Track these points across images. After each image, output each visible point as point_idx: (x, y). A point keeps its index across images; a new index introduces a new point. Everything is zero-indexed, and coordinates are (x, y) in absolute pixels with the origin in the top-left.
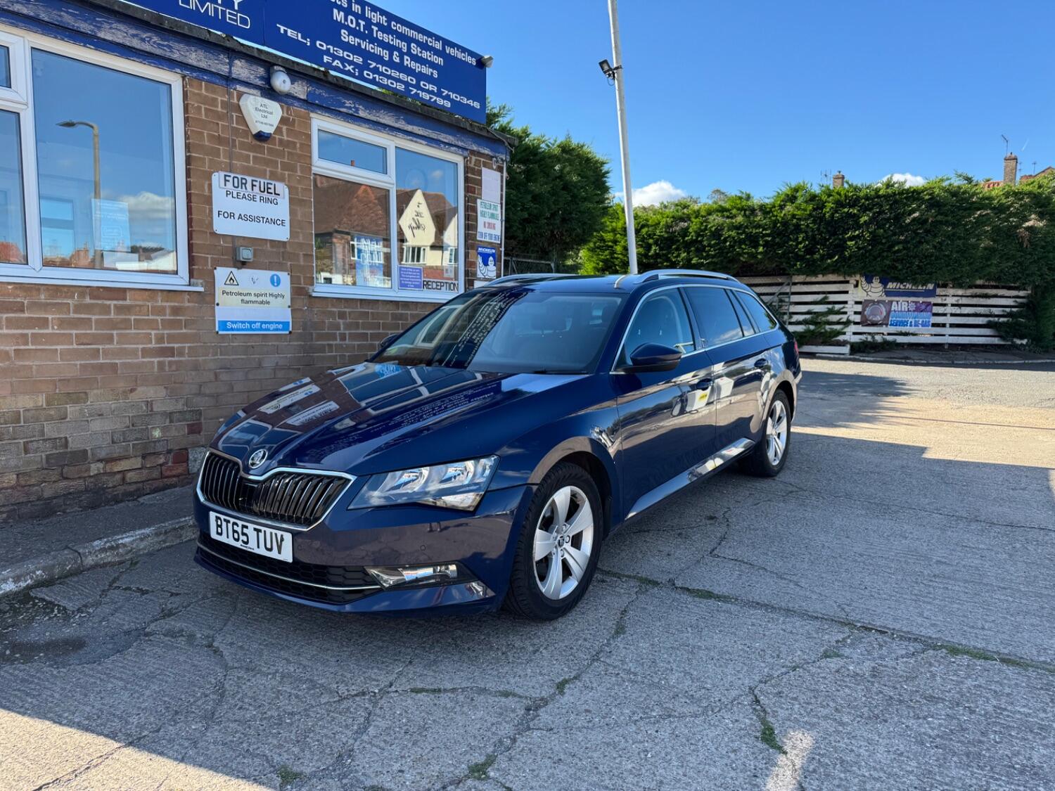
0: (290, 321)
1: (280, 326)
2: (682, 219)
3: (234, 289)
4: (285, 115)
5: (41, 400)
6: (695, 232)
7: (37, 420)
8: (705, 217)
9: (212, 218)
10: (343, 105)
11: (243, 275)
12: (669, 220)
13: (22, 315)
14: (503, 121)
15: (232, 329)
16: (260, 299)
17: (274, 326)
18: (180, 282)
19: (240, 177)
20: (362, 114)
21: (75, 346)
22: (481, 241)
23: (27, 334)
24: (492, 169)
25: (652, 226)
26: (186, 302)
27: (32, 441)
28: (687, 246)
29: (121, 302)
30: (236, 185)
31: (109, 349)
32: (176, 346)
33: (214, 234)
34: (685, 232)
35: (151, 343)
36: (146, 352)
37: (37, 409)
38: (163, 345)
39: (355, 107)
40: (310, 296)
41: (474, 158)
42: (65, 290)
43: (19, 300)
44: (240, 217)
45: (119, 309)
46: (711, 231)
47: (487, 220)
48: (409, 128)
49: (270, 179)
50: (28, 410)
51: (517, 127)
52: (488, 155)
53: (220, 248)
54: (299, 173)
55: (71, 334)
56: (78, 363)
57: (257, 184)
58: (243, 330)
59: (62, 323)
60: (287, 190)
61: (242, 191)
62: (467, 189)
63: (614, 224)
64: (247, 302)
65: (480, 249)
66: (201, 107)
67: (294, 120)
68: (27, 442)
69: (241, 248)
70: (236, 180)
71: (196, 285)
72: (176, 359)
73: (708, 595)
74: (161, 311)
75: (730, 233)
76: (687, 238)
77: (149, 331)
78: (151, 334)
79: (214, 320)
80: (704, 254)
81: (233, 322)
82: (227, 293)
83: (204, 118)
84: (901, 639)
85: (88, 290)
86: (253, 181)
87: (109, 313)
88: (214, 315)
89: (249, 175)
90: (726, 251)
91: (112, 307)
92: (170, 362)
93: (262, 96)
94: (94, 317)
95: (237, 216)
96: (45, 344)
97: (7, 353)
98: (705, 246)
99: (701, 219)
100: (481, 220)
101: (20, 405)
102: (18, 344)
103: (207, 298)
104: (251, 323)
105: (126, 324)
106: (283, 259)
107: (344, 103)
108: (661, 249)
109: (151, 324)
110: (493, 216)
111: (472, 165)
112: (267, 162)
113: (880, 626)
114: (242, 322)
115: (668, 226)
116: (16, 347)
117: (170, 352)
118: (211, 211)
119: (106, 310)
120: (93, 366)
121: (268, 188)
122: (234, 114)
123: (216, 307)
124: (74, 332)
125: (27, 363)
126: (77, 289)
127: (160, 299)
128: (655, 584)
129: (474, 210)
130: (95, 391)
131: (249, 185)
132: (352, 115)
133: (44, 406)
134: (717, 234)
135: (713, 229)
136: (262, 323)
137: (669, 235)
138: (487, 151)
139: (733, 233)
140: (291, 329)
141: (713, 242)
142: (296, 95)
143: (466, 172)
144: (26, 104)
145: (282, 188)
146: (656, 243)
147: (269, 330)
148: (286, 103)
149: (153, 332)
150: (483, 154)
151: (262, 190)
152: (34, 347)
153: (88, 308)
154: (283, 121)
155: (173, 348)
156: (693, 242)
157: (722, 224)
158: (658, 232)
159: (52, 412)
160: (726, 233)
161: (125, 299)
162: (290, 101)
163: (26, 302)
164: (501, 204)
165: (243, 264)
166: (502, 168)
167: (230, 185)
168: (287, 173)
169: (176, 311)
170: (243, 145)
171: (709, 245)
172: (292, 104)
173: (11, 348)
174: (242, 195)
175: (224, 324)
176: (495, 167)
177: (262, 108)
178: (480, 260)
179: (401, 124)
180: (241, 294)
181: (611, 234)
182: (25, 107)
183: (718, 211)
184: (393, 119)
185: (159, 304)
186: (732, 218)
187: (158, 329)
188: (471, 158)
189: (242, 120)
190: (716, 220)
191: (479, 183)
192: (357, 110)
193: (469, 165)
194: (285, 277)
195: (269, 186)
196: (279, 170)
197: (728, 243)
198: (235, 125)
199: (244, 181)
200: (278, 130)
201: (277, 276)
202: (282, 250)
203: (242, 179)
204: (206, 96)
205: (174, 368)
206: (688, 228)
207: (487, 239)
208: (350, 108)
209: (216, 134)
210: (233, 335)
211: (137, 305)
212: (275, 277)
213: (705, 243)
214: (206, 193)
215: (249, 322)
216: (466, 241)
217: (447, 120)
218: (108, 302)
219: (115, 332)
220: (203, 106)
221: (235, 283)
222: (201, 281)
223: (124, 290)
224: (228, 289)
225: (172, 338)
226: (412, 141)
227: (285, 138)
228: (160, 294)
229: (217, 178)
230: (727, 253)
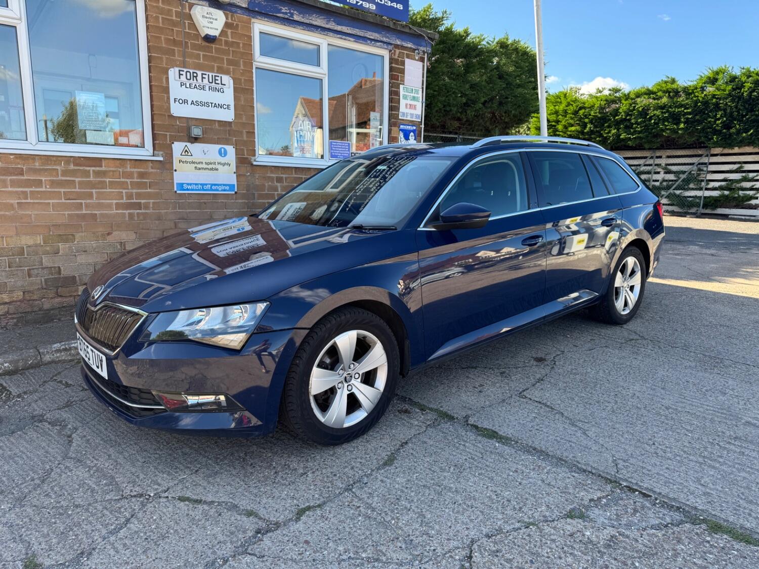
0: (236, 183)
1: (227, 188)
2: (614, 102)
3: (189, 159)
4: (230, 21)
5: (39, 240)
6: (625, 112)
7: (37, 254)
8: (634, 99)
9: (169, 104)
10: (279, 11)
11: (195, 148)
12: (603, 103)
13: (22, 178)
15: (188, 190)
16: (210, 166)
17: (223, 188)
18: (146, 153)
19: (191, 71)
20: (296, 18)
21: (63, 201)
22: (403, 120)
23: (26, 192)
24: (416, 60)
25: (589, 108)
26: (150, 168)
27: (33, 269)
28: (617, 124)
29: (98, 169)
30: (189, 77)
31: (89, 203)
32: (143, 201)
33: (171, 116)
34: (616, 112)
35: (123, 199)
36: (118, 206)
37: (36, 245)
38: (132, 201)
39: (290, 13)
40: (252, 164)
41: (398, 51)
42: (54, 159)
43: (19, 166)
44: (192, 103)
45: (97, 174)
46: (638, 111)
47: (409, 102)
48: (339, 28)
49: (217, 73)
50: (30, 246)
52: (411, 48)
53: (176, 127)
54: (242, 67)
55: (60, 192)
56: (67, 213)
57: (206, 77)
58: (196, 190)
59: (53, 183)
60: (232, 81)
61: (194, 82)
62: (392, 77)
63: (557, 107)
64: (200, 169)
65: (402, 127)
66: (158, 17)
67: (237, 25)
68: (30, 269)
69: (193, 127)
70: (188, 74)
71: (158, 156)
72: (143, 211)
73: (492, 435)
74: (130, 175)
75: (655, 112)
76: (617, 118)
77: (121, 190)
78: (122, 192)
79: (173, 182)
80: (632, 131)
81: (188, 184)
82: (183, 162)
83: (161, 25)
84: (663, 506)
85: (72, 159)
86: (202, 74)
87: (89, 176)
88: (173, 179)
89: (200, 70)
90: (650, 127)
91: (91, 172)
92: (138, 214)
93: (210, 6)
94: (77, 180)
95: (190, 102)
96: (41, 198)
97: (12, 205)
98: (633, 124)
99: (630, 101)
100: (403, 102)
101: (23, 242)
102: (20, 198)
103: (167, 165)
104: (203, 185)
105: (102, 185)
106: (229, 135)
107: (281, 9)
108: (595, 127)
109: (123, 185)
110: (414, 98)
111: (396, 57)
112: (214, 59)
113: (647, 489)
114: (196, 184)
115: (602, 108)
116: (19, 201)
117: (138, 206)
118: (168, 98)
119: (87, 174)
120: (78, 215)
121: (216, 80)
122: (186, 22)
123: (174, 172)
124: (63, 190)
125: (27, 213)
126: (63, 158)
127: (129, 167)
128: (451, 418)
129: (398, 94)
130: (80, 234)
131: (199, 78)
132: (287, 19)
133: (42, 244)
134: (644, 113)
135: (640, 109)
136: (212, 185)
137: (603, 115)
138: (410, 45)
139: (658, 112)
140: (236, 190)
141: (639, 121)
142: (238, 4)
143: (391, 63)
144: (20, 19)
145: (227, 80)
146: (591, 122)
147: (218, 190)
148: (231, 11)
149: (124, 191)
150: (407, 47)
151: (211, 81)
152: (32, 201)
153: (73, 173)
154: (227, 25)
155: (140, 203)
156: (623, 121)
157: (649, 105)
158: (592, 113)
159: (48, 249)
160: (651, 113)
161: (101, 166)
162: (234, 9)
163: (24, 168)
164: (423, 88)
165: (195, 140)
166: (424, 58)
167: (183, 78)
168: (231, 67)
169: (142, 175)
170: (195, 47)
171: (637, 123)
172: (236, 12)
173: (14, 201)
174: (193, 85)
175: (181, 186)
176: (417, 58)
177: (208, 16)
178: (401, 135)
179: (332, 25)
180: (194, 163)
181: (555, 115)
182: (19, 22)
183: (646, 94)
184: (325, 22)
185: (129, 169)
186: (658, 99)
187: (128, 189)
188: (395, 51)
189: (193, 26)
190: (643, 102)
191: (402, 71)
192: (292, 15)
193: (393, 57)
194: (231, 150)
195: (217, 78)
196: (225, 65)
197: (653, 121)
198: (187, 31)
199: (195, 75)
200: (223, 33)
201: (224, 149)
202: (228, 128)
203: (193, 73)
204: (162, 8)
205: (141, 218)
206: (619, 108)
207: (409, 118)
208: (286, 13)
209: (172, 38)
210: (188, 194)
211: (110, 171)
212: (223, 150)
213: (633, 121)
214: (164, 84)
215: (201, 184)
216: (389, 120)
217: (371, 20)
218: (88, 168)
219: (94, 191)
220: (160, 16)
221: (189, 154)
222: (161, 153)
223: (101, 159)
224: (184, 158)
225: (139, 196)
226: (341, 38)
227: (230, 39)
228: (128, 162)
229: (173, 73)
230: (652, 129)
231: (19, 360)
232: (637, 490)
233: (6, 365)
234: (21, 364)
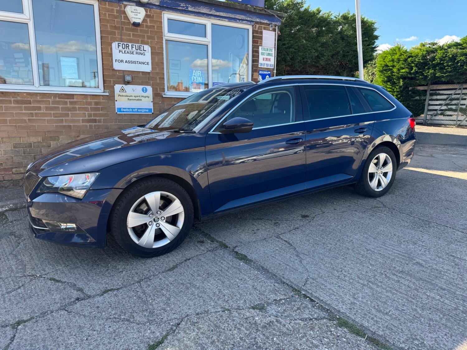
0: (152, 108)
1: (147, 110)
2: (433, 52)
3: (124, 94)
4: (149, 13)
5: (40, 139)
6: (440, 58)
7: (38, 147)
8: (447, 49)
9: (113, 63)
10: (179, 6)
11: (128, 88)
12: (425, 53)
13: (31, 105)
14: (305, 6)
15: (124, 112)
16: (137, 98)
17: (145, 110)
18: (100, 91)
19: (125, 44)
20: (190, 9)
21: (53, 118)
22: (261, 68)
23: (33, 113)
24: (270, 30)
25: (415, 56)
26: (101, 100)
27: (37, 155)
28: (434, 67)
29: (72, 100)
30: (124, 47)
31: (67, 119)
32: (97, 118)
33: (114, 70)
34: (433, 59)
35: (86, 117)
36: (83, 121)
37: (38, 142)
38: (91, 118)
39: (186, 6)
40: (162, 97)
41: (257, 26)
42: (48, 95)
43: (29, 99)
44: (126, 62)
45: (71, 103)
46: (449, 57)
47: (265, 57)
48: (218, 14)
49: (141, 44)
50: (35, 143)
51: (313, 9)
52: (267, 23)
53: (117, 76)
54: (156, 40)
55: (51, 113)
56: (55, 124)
57: (134, 46)
58: (129, 112)
59: (47, 108)
60: (150, 49)
61: (127, 50)
62: (254, 42)
63: (393, 57)
64: (130, 100)
65: (260, 72)
66: (106, 14)
67: (153, 16)
68: (35, 155)
69: (126, 76)
70: (124, 45)
71: (106, 92)
72: (98, 124)
74: (90, 104)
75: (461, 58)
76: (434, 62)
77: (85, 112)
78: (86, 113)
79: (115, 108)
80: (445, 71)
81: (124, 109)
82: (121, 96)
83: (108, 18)
84: (319, 308)
85: (57, 95)
86: (132, 45)
87: (67, 105)
88: (115, 106)
89: (130, 42)
90: (458, 68)
91: (68, 102)
92: (95, 125)
93: (136, 6)
94: (60, 106)
95: (124, 61)
96: (41, 116)
97: (25, 120)
98: (446, 66)
99: (443, 51)
100: (261, 57)
101: (31, 140)
102: (29, 117)
103: (111, 98)
104: (132, 109)
105: (75, 109)
106: (149, 80)
107: (180, 5)
108: (419, 69)
109: (86, 109)
110: (269, 54)
111: (257, 29)
112: (139, 36)
113: (316, 297)
114: (128, 109)
115: (424, 57)
116: (29, 118)
117: (95, 121)
118: (112, 59)
119: (66, 103)
120: (60, 126)
121: (140, 48)
122: (123, 15)
123: (116, 102)
124: (52, 112)
125: (33, 124)
126: (53, 95)
127: (89, 99)
128: (226, 247)
129: (257, 52)
130: (62, 136)
131: (130, 47)
132: (184, 10)
133: (41, 141)
134: (454, 57)
135: (451, 56)
136: (138, 109)
137: (424, 61)
138: (266, 21)
139: (463, 58)
140: (153, 112)
141: (449, 64)
142: (153, 3)
143: (253, 33)
144: (30, 19)
145: (147, 48)
146: (416, 66)
147: (142, 112)
148: (149, 8)
149: (87, 113)
150: (264, 23)
151: (137, 49)
152: (36, 118)
153: (58, 103)
154: (147, 16)
155: (96, 119)
156: (438, 64)
157: (457, 53)
158: (417, 59)
159: (45, 144)
160: (458, 59)
161: (74, 99)
162: (151, 6)
163: (32, 100)
164: (275, 48)
165: (128, 83)
166: (276, 29)
167: (121, 48)
168: (150, 40)
169: (96, 104)
170: (127, 29)
171: (448, 66)
172: (152, 8)
173: (26, 118)
174: (127, 52)
175: (120, 109)
176: (271, 29)
177: (134, 11)
178: (260, 77)
179: (213, 12)
180: (127, 96)
181: (392, 62)
182: (29, 21)
183: (455, 45)
184: (208, 10)
185: (89, 100)
186: (463, 49)
187: (89, 111)
188: (256, 26)
189: (127, 18)
190: (454, 50)
191: (261, 38)
192: (187, 7)
193: (255, 29)
194: (150, 89)
195: (141, 47)
196: (146, 39)
197: (459, 64)
198: (123, 20)
199: (128, 46)
200: (144, 20)
201: (146, 88)
202: (148, 76)
203: (126, 44)
204: (108, 8)
205: (97, 127)
206: (435, 56)
207: (265, 67)
208: (183, 7)
209: (114, 25)
210: (124, 114)
211: (79, 101)
212: (144, 89)
213: (445, 64)
214: (110, 52)
215: (131, 109)
216: (252, 68)
217: (239, 8)
218: (66, 100)
219: (70, 112)
220: (107, 13)
221: (124, 91)
222: (108, 91)
223: (73, 95)
224: (121, 94)
225: (95, 115)
226: (220, 20)
227: (149, 24)
228: (89, 96)
229: (114, 45)
230: (459, 69)
231: (18, 203)
232: (308, 297)
233: (11, 205)
234: (19, 205)
